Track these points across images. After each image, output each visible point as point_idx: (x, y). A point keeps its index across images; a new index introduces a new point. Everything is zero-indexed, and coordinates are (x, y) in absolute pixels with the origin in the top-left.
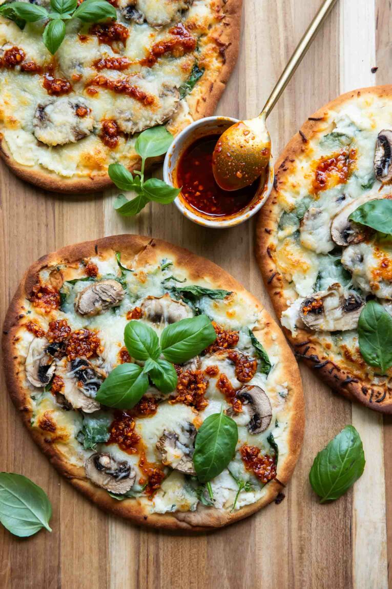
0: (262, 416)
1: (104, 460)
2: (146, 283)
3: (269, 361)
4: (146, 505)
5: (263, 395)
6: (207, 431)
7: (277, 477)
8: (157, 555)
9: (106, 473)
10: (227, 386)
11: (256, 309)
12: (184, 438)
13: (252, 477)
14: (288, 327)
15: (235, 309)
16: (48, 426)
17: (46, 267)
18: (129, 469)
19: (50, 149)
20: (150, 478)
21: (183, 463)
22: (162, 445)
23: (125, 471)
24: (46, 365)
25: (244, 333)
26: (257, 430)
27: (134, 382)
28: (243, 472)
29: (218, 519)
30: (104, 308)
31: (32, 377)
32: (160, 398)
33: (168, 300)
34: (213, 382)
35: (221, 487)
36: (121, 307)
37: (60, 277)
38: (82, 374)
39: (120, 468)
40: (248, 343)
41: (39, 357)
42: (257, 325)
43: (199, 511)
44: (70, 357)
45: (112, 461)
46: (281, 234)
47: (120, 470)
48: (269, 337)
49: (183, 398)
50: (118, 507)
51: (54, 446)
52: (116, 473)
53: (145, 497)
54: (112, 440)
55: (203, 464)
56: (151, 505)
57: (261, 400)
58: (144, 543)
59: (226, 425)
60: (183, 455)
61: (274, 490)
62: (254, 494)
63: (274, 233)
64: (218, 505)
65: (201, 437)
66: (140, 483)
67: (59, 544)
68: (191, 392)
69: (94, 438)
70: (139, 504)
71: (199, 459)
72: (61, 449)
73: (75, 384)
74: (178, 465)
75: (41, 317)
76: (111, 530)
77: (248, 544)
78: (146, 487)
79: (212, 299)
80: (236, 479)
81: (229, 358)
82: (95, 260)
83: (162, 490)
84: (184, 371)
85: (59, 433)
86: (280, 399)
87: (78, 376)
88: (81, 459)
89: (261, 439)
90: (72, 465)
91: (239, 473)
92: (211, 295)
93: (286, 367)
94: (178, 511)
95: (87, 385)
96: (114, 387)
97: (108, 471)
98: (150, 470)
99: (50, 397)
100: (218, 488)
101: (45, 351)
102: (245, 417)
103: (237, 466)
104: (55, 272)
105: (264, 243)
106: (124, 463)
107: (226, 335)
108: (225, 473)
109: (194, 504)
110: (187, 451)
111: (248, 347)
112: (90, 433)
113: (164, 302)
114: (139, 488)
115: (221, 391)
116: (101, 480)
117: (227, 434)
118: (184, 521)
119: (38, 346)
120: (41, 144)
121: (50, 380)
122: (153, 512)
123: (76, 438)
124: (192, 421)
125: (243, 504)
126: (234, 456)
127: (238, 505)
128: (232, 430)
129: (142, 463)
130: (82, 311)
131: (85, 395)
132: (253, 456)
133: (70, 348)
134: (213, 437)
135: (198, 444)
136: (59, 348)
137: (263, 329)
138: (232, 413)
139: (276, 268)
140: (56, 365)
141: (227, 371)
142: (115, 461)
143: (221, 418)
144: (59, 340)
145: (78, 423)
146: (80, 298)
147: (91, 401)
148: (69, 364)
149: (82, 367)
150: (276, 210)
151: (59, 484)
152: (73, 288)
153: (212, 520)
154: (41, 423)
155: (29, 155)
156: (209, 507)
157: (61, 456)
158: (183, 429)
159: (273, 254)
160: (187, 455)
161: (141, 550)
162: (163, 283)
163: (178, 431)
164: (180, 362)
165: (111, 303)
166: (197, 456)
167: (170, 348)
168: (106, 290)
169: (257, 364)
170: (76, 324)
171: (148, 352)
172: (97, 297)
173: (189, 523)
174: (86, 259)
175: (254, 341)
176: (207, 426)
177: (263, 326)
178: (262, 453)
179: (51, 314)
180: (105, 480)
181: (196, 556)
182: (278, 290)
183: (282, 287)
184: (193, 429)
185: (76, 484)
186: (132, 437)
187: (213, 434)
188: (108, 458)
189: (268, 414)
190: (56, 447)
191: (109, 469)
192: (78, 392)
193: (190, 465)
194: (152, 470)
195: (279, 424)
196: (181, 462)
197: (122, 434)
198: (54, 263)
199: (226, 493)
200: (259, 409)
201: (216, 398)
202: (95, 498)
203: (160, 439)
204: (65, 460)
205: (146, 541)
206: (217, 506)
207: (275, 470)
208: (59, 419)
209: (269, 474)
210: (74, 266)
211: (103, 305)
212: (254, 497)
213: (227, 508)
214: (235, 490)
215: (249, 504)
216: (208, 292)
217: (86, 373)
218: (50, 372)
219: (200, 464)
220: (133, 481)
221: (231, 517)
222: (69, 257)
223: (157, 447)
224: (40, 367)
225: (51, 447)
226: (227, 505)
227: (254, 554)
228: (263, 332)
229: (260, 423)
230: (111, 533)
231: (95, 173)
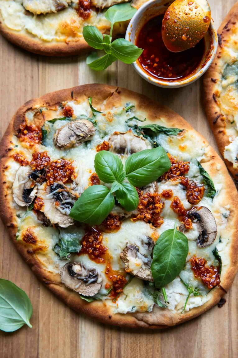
0: (209, 232)
1: (76, 268)
2: (113, 121)
3: (214, 187)
4: (110, 306)
5: (209, 214)
6: (162, 244)
7: (221, 284)
8: (119, 349)
9: (77, 279)
10: (179, 206)
11: (203, 145)
12: (143, 250)
13: (200, 283)
14: (230, 160)
15: (187, 143)
16: (30, 239)
17: (30, 109)
18: (97, 276)
19: (35, 17)
20: (114, 283)
21: (142, 271)
22: (125, 255)
23: (94, 277)
24: (29, 188)
25: (193, 164)
26: (205, 244)
27: (102, 200)
28: (192, 279)
29: (171, 319)
30: (78, 142)
31: (18, 198)
32: (123, 215)
33: (130, 135)
34: (168, 203)
35: (174, 292)
36: (92, 141)
37: (42, 118)
38: (59, 195)
39: (90, 274)
40: (197, 172)
41: (24, 182)
42: (204, 157)
43: (154, 312)
44: (50, 181)
45: (83, 269)
46: (225, 82)
47: (90, 276)
48: (214, 167)
49: (143, 216)
50: (87, 307)
51: (35, 256)
52: (86, 279)
53: (111, 299)
54: (83, 252)
55: (159, 271)
56: (115, 307)
57: (208, 218)
58: (108, 338)
59: (178, 239)
60: (142, 263)
61: (217, 295)
62: (201, 298)
63: (218, 82)
64: (171, 307)
65: (158, 249)
66: (106, 288)
67: (38, 339)
68: (149, 211)
69: (68, 249)
70: (105, 306)
71: (156, 267)
72: (41, 259)
73: (53, 203)
74: (138, 272)
75: (26, 150)
76: (81, 328)
77: (195, 341)
78: (111, 291)
79: (168, 135)
80: (186, 286)
81: (181, 183)
82: (70, 104)
83: (124, 294)
84: (144, 193)
85: (39, 245)
86: (223, 219)
87: (56, 197)
88: (57, 268)
89: (207, 252)
90: (49, 272)
91: (189, 280)
92: (166, 132)
93: (228, 192)
94: (137, 312)
95: (63, 204)
96: (86, 204)
97: (79, 277)
98: (114, 277)
99: (32, 215)
100: (171, 293)
101: (29, 177)
102: (194, 233)
103: (188, 275)
104: (38, 113)
105: (211, 90)
106: (93, 271)
107: (179, 165)
108: (177, 281)
109: (151, 306)
110: (146, 260)
111: (196, 175)
112: (65, 245)
113: (128, 137)
114: (105, 291)
115: (174, 211)
116: (74, 284)
117: (179, 247)
118: (142, 320)
119: (23, 172)
120: (28, 13)
121: (32, 201)
122: (116, 312)
123: (53, 250)
124: (150, 235)
125: (191, 306)
126: (185, 266)
127: (188, 308)
128: (184, 243)
129: (108, 271)
130: (59, 144)
131: (61, 213)
132: (201, 265)
133: (49, 174)
134: (169, 248)
135: (155, 254)
136: (40, 175)
137: (209, 161)
138: (183, 229)
139: (220, 111)
140: (38, 189)
141: (180, 194)
142: (85, 269)
143: (174, 233)
144: (40, 167)
145: (55, 237)
146: (58, 134)
147: (66, 217)
148: (48, 188)
149: (59, 190)
150: (220, 63)
151: (39, 289)
152: (52, 126)
153: (166, 320)
154: (24, 236)
155: (18, 21)
156: (163, 308)
157: (40, 265)
158: (142, 242)
159: (217, 99)
160: (146, 264)
161: (106, 345)
162: (126, 122)
163: (139, 244)
164: (141, 185)
165: (84, 138)
166: (154, 265)
167: (133, 173)
168: (80, 127)
169: (204, 189)
170: (55, 156)
171: (115, 175)
172: (73, 133)
173: (146, 322)
174: (63, 103)
175: (201, 171)
176: (163, 239)
177: (209, 158)
178: (208, 264)
179: (34, 147)
180: (77, 284)
181: (151, 350)
182: (222, 129)
183: (225, 127)
184: (151, 242)
185: (52, 288)
186: (99, 249)
187: (168, 247)
188: (80, 266)
189: (214, 231)
190: (37, 257)
191: (81, 275)
192: (56, 210)
193: (148, 272)
194: (116, 276)
195: (222, 240)
196: (141, 270)
197: (91, 246)
198: (37, 106)
199: (178, 297)
200: (206, 226)
201: (170, 217)
202: (69, 300)
203: (123, 251)
204: (44, 268)
205: (110, 337)
206: (169, 308)
207: (219, 278)
208: (39, 233)
209: (214, 281)
210: (54, 108)
211: (77, 139)
212: (201, 301)
213: (178, 310)
214: (185, 295)
215: (196, 306)
216: (164, 129)
217: (63, 195)
218: (33, 194)
219: (157, 271)
220: (100, 285)
221: (181, 317)
222: (50, 101)
223: (120, 256)
224: (24, 190)
225: (33, 257)
226: (178, 308)
227: (200, 349)
228: (209, 163)
229: (208, 238)
230: (81, 329)
231: (70, 39)
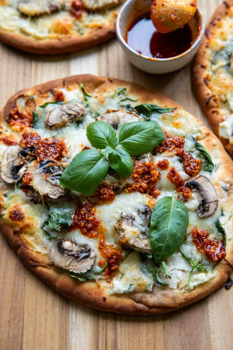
0: (210, 201)
1: (67, 245)
2: (105, 103)
3: (211, 161)
4: (105, 287)
5: (209, 183)
6: (160, 210)
7: (227, 257)
8: (115, 341)
9: (68, 255)
10: (177, 175)
11: (197, 123)
12: (139, 220)
13: (204, 257)
14: (225, 137)
15: (181, 121)
16: (17, 216)
17: (22, 96)
18: (89, 251)
19: (29, 19)
20: (109, 258)
21: (140, 240)
22: (119, 225)
23: (86, 252)
24: (18, 165)
25: (189, 140)
26: (206, 214)
27: (95, 164)
28: (194, 252)
29: (174, 298)
30: (70, 121)
31: (6, 175)
32: (117, 185)
33: (123, 112)
34: (165, 174)
35: (175, 269)
36: (84, 122)
37: (34, 105)
38: (49, 169)
39: (82, 250)
40: (193, 148)
41: (12, 159)
42: (199, 134)
43: (155, 292)
44: (40, 158)
45: (74, 245)
46: (214, 67)
47: (82, 252)
48: (210, 143)
49: (138, 186)
50: (79, 289)
51: (21, 235)
52: (78, 254)
53: (105, 279)
54: (75, 226)
55: (158, 240)
56: (110, 287)
57: (208, 187)
58: (103, 329)
59: (177, 208)
60: (139, 232)
61: (224, 271)
62: (206, 275)
63: (208, 68)
64: (173, 283)
65: (156, 215)
66: (100, 264)
67: (22, 332)
68: (144, 181)
69: (58, 220)
70: (99, 286)
71: (155, 235)
72: (29, 239)
73: (43, 176)
74: (135, 242)
75: (16, 133)
76: (72, 318)
77: (202, 328)
78: (105, 268)
79: (161, 113)
80: (188, 260)
81: (177, 155)
82: (64, 91)
83: (120, 272)
84: (140, 163)
85: (27, 221)
86: (224, 192)
87: (46, 170)
88: (45, 248)
89: (210, 223)
90: (37, 252)
91: (191, 254)
92: (158, 111)
93: (226, 167)
94: (135, 292)
95: (53, 176)
96: (78, 167)
97: (70, 253)
98: (109, 252)
99: (19, 193)
100: (172, 270)
101: (18, 154)
102: (194, 202)
103: (190, 249)
104: (30, 101)
105: (201, 75)
106: (85, 246)
107: (173, 139)
108: (177, 256)
109: (150, 285)
110: (143, 229)
111: (192, 150)
112: (55, 217)
113: (120, 114)
114: (98, 269)
115: (171, 180)
116: (64, 261)
117: (178, 216)
118: (140, 302)
119: (12, 151)
120: (24, 15)
121: (21, 177)
122: (112, 292)
123: (42, 228)
124: (147, 203)
125: (196, 283)
126: (185, 239)
127: (192, 285)
128: (183, 213)
129: (102, 247)
130: (51, 124)
131: (51, 184)
132: (203, 236)
133: (39, 151)
134: (167, 216)
135: (153, 221)
136: (30, 152)
137: (204, 138)
138: (182, 199)
139: (212, 93)
140: (27, 167)
141: (176, 165)
142: (76, 245)
143: (173, 202)
144: (30, 144)
145: (44, 215)
146: (50, 115)
147: (56, 188)
148: (38, 165)
149: (50, 164)
150: (209, 52)
151: (25, 276)
152: (44, 110)
153: (167, 300)
154: (11, 213)
155: (13, 23)
156: (165, 286)
157: (27, 245)
158: (139, 212)
159: (209, 83)
160: (143, 233)
161: (100, 337)
162: (118, 103)
163: (135, 214)
164: (136, 154)
165: (75, 116)
166: (152, 232)
168: (71, 107)
169: (202, 163)
170: (45, 134)
171: (108, 140)
172: (64, 113)
173: (145, 304)
174: (55, 89)
175: (197, 146)
176: (160, 205)
177: (204, 135)
178: (211, 237)
179: (24, 129)
180: (68, 261)
181: (153, 341)
182: (215, 109)
183: (218, 107)
184: (148, 210)
185: (40, 271)
186: (92, 221)
187: (167, 214)
188: (71, 243)
189: (215, 200)
190: (23, 237)
191: (71, 251)
192: (45, 182)
193: (146, 242)
194: (111, 251)
195: (224, 213)
196: (138, 239)
197: (83, 219)
198: (29, 93)
199: (180, 274)
200: (206, 195)
201: (167, 189)
202: (58, 284)
203: (118, 221)
204: (31, 249)
205: (105, 327)
206: (171, 286)
207: (225, 251)
208: (26, 210)
209: (220, 253)
210: (45, 95)
211: (69, 118)
212: (206, 277)
213: (182, 289)
214: (188, 272)
215: (202, 282)
216: (157, 108)
217: (53, 168)
218: (22, 171)
219: (156, 240)
220: (93, 260)
221: (185, 297)
222: (41, 89)
223: (115, 227)
224: (13, 167)
225: (20, 237)
226: (181, 286)
227: (208, 337)
228: (204, 140)
229: (209, 207)
230: (72, 320)
231: (62, 36)
